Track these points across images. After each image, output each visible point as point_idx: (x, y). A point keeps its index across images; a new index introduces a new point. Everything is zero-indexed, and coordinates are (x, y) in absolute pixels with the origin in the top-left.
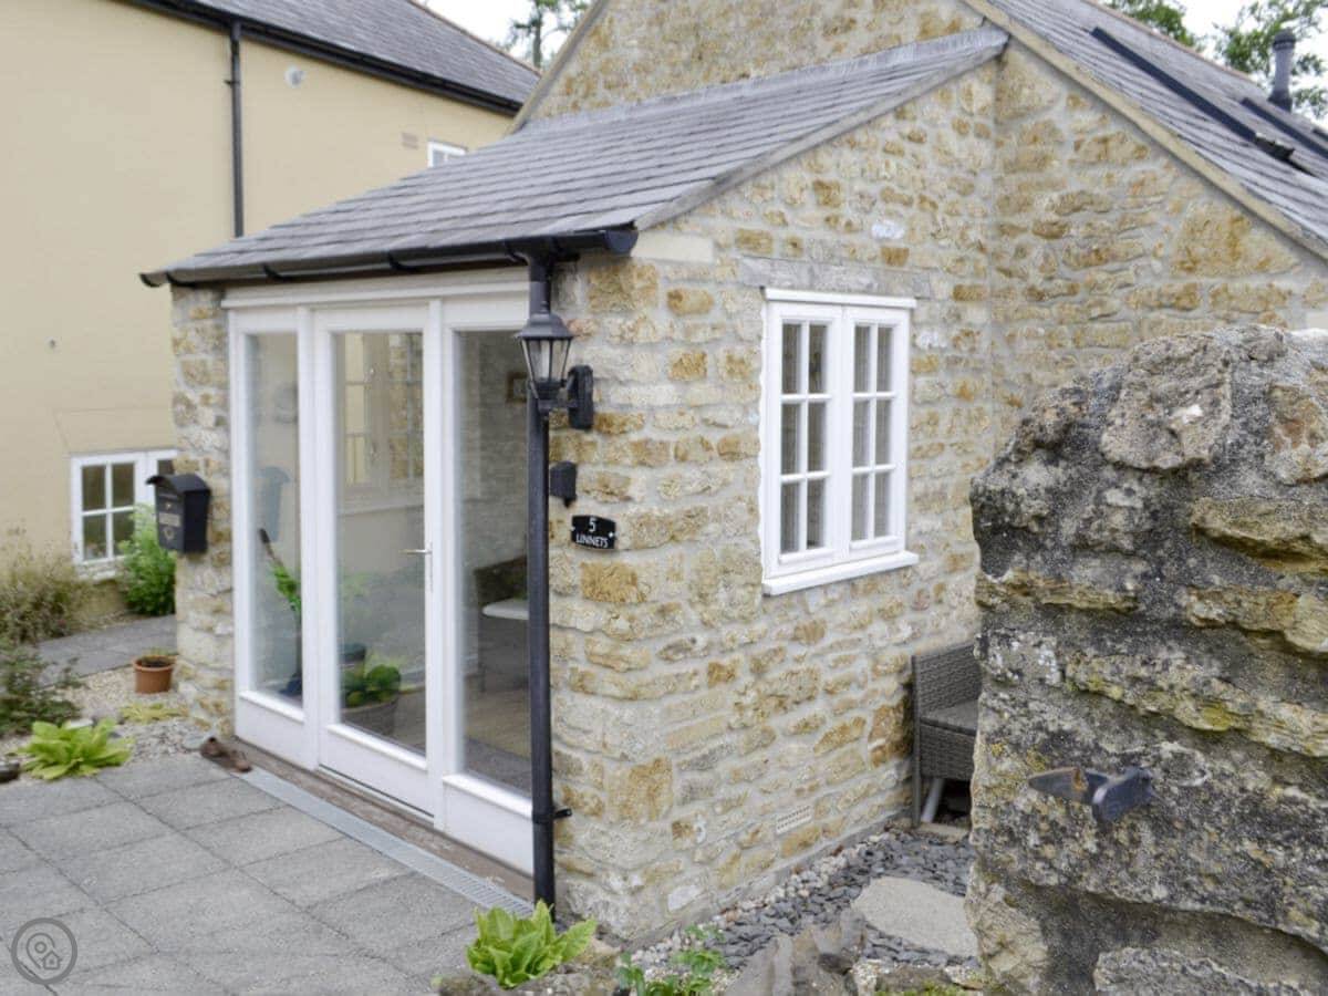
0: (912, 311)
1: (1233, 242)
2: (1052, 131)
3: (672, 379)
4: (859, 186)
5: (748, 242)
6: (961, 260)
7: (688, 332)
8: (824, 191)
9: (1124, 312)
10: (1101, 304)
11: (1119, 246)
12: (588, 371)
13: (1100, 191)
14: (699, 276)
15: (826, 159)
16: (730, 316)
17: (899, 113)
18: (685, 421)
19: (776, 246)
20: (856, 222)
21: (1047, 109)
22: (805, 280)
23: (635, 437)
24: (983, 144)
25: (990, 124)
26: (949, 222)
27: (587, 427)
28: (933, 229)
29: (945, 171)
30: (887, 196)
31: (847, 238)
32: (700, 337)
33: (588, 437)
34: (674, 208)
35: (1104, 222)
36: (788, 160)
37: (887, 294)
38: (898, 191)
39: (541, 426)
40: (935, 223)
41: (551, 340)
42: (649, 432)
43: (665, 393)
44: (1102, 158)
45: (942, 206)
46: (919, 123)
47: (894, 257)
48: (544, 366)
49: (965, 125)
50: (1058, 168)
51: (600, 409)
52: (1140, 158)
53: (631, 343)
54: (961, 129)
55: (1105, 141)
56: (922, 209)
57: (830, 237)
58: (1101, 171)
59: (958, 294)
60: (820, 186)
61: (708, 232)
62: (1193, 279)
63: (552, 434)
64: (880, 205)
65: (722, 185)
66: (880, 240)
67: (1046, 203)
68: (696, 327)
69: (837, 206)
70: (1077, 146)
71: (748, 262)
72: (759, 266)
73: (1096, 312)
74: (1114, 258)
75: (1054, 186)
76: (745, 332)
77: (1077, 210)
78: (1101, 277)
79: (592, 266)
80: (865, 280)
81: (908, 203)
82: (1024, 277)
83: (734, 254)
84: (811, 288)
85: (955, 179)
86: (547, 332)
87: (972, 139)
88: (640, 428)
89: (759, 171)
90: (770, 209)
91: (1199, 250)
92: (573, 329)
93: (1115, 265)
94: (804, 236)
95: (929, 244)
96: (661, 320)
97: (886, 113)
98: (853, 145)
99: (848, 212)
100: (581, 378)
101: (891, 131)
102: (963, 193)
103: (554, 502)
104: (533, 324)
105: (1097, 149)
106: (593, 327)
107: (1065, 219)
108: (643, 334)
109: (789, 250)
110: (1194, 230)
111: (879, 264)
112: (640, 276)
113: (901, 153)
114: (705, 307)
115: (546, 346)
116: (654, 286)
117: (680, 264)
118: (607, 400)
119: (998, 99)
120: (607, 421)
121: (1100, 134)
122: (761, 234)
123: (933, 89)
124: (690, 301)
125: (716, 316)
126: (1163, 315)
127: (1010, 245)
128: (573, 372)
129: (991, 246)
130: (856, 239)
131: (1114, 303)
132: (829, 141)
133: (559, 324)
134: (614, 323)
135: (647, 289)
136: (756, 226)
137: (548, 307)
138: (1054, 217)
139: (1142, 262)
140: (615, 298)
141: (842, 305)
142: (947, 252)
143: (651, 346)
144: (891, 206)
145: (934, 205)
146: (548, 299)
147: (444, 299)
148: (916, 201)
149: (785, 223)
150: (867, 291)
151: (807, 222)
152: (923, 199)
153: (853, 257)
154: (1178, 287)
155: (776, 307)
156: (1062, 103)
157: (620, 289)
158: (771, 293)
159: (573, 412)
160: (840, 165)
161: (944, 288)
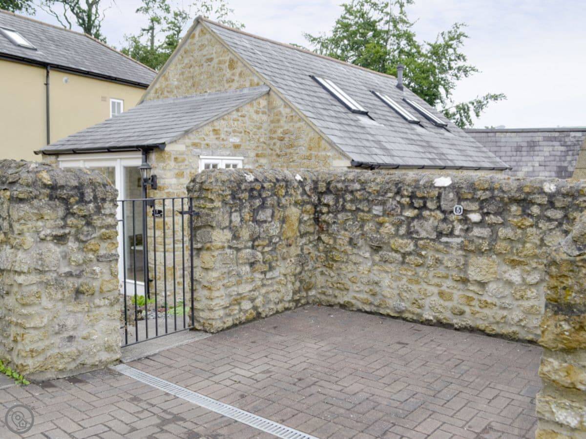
0: (243, 160)
1: (319, 144)
2: (281, 113)
3: (176, 178)
4: (225, 129)
5: (195, 145)
6: (258, 147)
7: (179, 166)
8: (216, 131)
9: (297, 160)
10: (292, 158)
11: (296, 144)
12: (156, 176)
13: (292, 129)
14: (182, 154)
15: (216, 124)
16: (190, 163)
17: (238, 110)
18: (179, 187)
19: (202, 146)
20: (225, 138)
21: (279, 107)
22: (211, 153)
23: (166, 191)
24: (264, 115)
25: (266, 110)
26: (254, 137)
27: (156, 189)
28: (249, 139)
29: (252, 124)
30: (234, 131)
31: (222, 143)
32: (182, 167)
33: (156, 191)
34: (175, 139)
35: (292, 137)
36: (205, 125)
37: (235, 156)
38: (237, 129)
39: (145, 189)
40: (249, 137)
41: (146, 169)
42: (170, 190)
43: (174, 181)
44: (292, 121)
45: (251, 133)
46: (244, 112)
47: (237, 147)
48: (145, 175)
49: (259, 111)
50: (282, 123)
51: (158, 185)
52: (300, 121)
53: (165, 169)
54: (257, 112)
55: (292, 116)
56: (245, 134)
57: (217, 142)
58: (291, 124)
59: (257, 155)
60: (214, 130)
61: (184, 143)
62: (311, 152)
63: (147, 191)
64: (232, 134)
65: (187, 132)
66: (232, 142)
67: (279, 132)
68: (181, 165)
69: (219, 135)
70: (286, 117)
71: (195, 150)
72: (198, 150)
73: (291, 160)
74: (295, 146)
75: (281, 127)
76: (195, 166)
77: (287, 134)
78: (292, 151)
79: (156, 151)
80: (228, 153)
81: (241, 133)
82: (275, 151)
83: (191, 148)
84: (212, 155)
85: (255, 126)
86: (145, 167)
87: (261, 115)
88: (167, 189)
89: (197, 128)
90: (200, 137)
91: (312, 145)
92: (152, 166)
93: (295, 148)
94: (210, 143)
95: (248, 143)
96: (172, 164)
97: (233, 111)
98: (224, 119)
99: (223, 136)
100: (154, 178)
101: (235, 115)
102: (258, 129)
103: (148, 207)
104: (142, 165)
105: (290, 118)
106: (156, 166)
107: (284, 136)
108: (168, 167)
109: (206, 146)
110: (311, 140)
111: (233, 149)
112: (167, 154)
113: (238, 120)
114: (183, 160)
115: (145, 170)
116: (170, 156)
117: (177, 151)
118: (160, 182)
119: (269, 104)
120: (160, 187)
121: (291, 115)
122: (198, 143)
123: (248, 103)
124: (179, 160)
125: (186, 163)
126: (305, 161)
127: (272, 142)
128: (152, 176)
129: (267, 142)
130: (225, 143)
131: (295, 158)
132: (217, 119)
133: (148, 165)
134: (162, 165)
135: (168, 157)
136: (197, 141)
137: (146, 161)
138: (282, 135)
139: (300, 148)
140: (162, 159)
141: (222, 159)
142: (253, 144)
143: (170, 170)
144: (236, 134)
145: (249, 133)
146: (146, 159)
147: (121, 159)
148: (243, 132)
149: (205, 140)
150: (229, 155)
151: (211, 139)
152: (245, 131)
153: (224, 147)
154: (308, 154)
155: (203, 160)
156: (283, 106)
157: (162, 157)
158: (201, 157)
159: (152, 185)
160: (220, 125)
161: (252, 154)
